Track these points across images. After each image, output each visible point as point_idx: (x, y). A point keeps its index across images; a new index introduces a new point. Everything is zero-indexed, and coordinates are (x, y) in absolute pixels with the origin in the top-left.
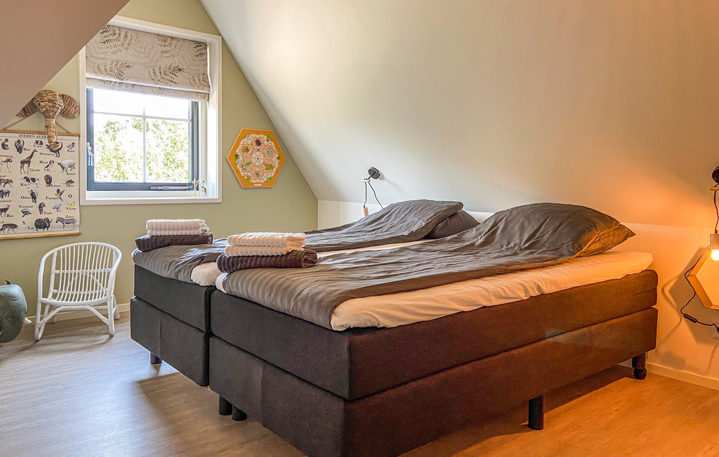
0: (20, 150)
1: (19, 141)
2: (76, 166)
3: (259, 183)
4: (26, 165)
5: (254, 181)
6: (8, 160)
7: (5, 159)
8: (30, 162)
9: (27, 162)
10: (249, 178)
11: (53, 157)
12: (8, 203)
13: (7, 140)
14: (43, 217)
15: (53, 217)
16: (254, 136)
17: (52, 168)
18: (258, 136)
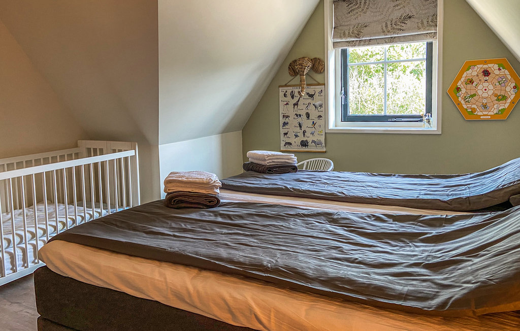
0: (293, 97)
1: (292, 92)
2: (323, 106)
3: (487, 115)
4: (296, 106)
5: (479, 114)
6: (287, 104)
7: (285, 103)
8: (298, 104)
9: (296, 104)
10: (473, 110)
11: (310, 101)
12: (288, 130)
13: (286, 92)
14: (305, 139)
15: (310, 140)
16: (480, 67)
17: (310, 108)
18: (485, 66)
